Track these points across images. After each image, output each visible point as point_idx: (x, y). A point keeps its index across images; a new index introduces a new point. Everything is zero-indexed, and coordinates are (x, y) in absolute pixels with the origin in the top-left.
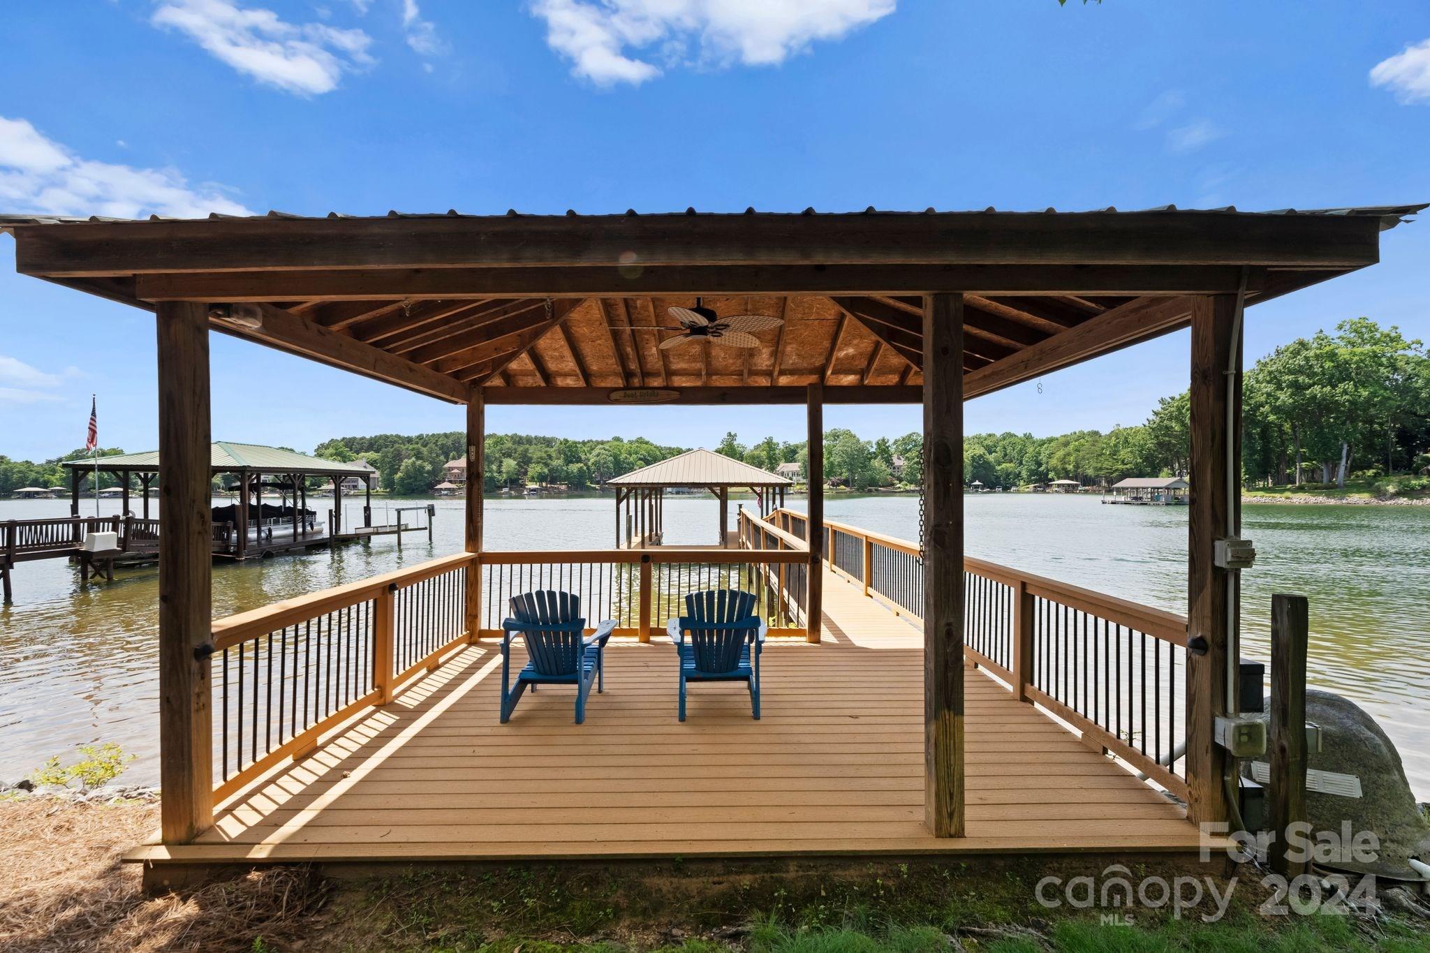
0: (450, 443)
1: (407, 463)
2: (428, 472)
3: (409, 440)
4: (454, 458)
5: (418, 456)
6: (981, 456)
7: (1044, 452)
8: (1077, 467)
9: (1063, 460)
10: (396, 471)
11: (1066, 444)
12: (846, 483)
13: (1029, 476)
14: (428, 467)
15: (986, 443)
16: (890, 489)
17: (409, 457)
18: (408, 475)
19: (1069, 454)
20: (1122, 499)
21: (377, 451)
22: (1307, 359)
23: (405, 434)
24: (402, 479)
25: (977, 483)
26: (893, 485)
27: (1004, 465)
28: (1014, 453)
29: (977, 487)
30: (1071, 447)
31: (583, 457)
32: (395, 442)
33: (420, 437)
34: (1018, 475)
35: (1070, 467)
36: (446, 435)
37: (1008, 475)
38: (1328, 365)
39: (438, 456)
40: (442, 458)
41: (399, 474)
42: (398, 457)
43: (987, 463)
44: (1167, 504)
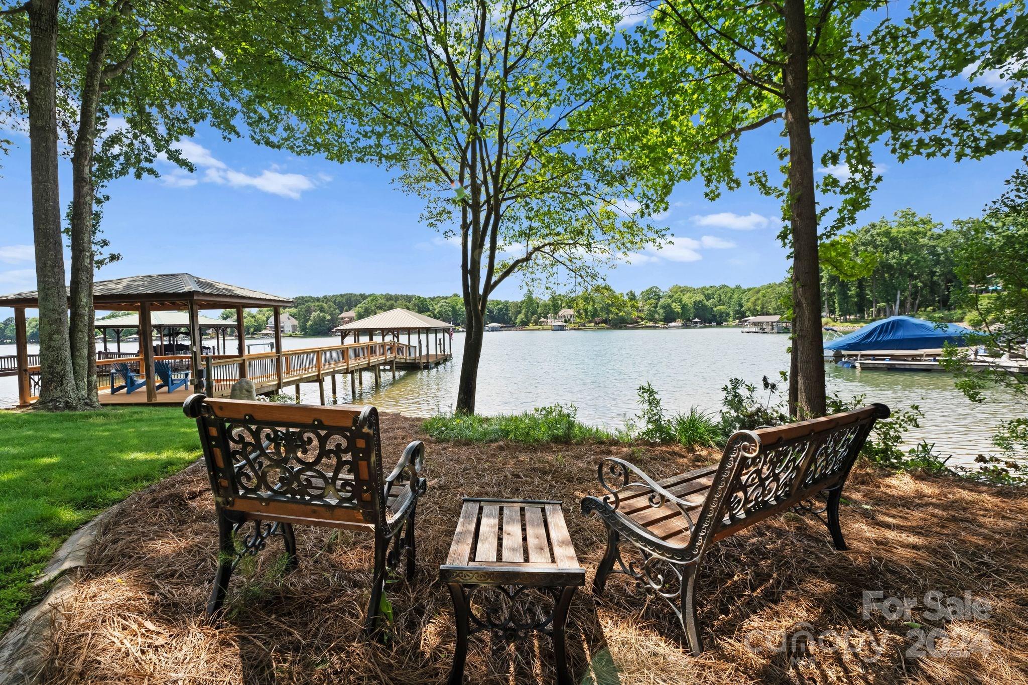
0: (344, 300)
1: (314, 315)
2: (328, 321)
3: (318, 300)
4: (347, 311)
5: (322, 310)
6: (700, 302)
7: (745, 297)
8: (762, 308)
9: (755, 304)
10: (308, 320)
11: (758, 292)
12: (605, 321)
13: (735, 315)
14: (328, 317)
15: (706, 292)
16: (636, 325)
17: (315, 311)
18: (315, 323)
19: (758, 299)
20: (753, 329)
21: (296, 307)
22: (872, 235)
23: (315, 295)
24: (311, 326)
25: (697, 320)
26: (637, 322)
27: (718, 307)
28: (726, 299)
29: (696, 323)
30: (760, 294)
31: (431, 308)
32: (308, 301)
33: (325, 297)
34: (728, 315)
35: (758, 308)
36: (342, 296)
37: (721, 314)
38: (884, 239)
39: (335, 309)
40: (337, 311)
41: (310, 323)
42: (309, 311)
43: (705, 306)
44: (779, 333)
